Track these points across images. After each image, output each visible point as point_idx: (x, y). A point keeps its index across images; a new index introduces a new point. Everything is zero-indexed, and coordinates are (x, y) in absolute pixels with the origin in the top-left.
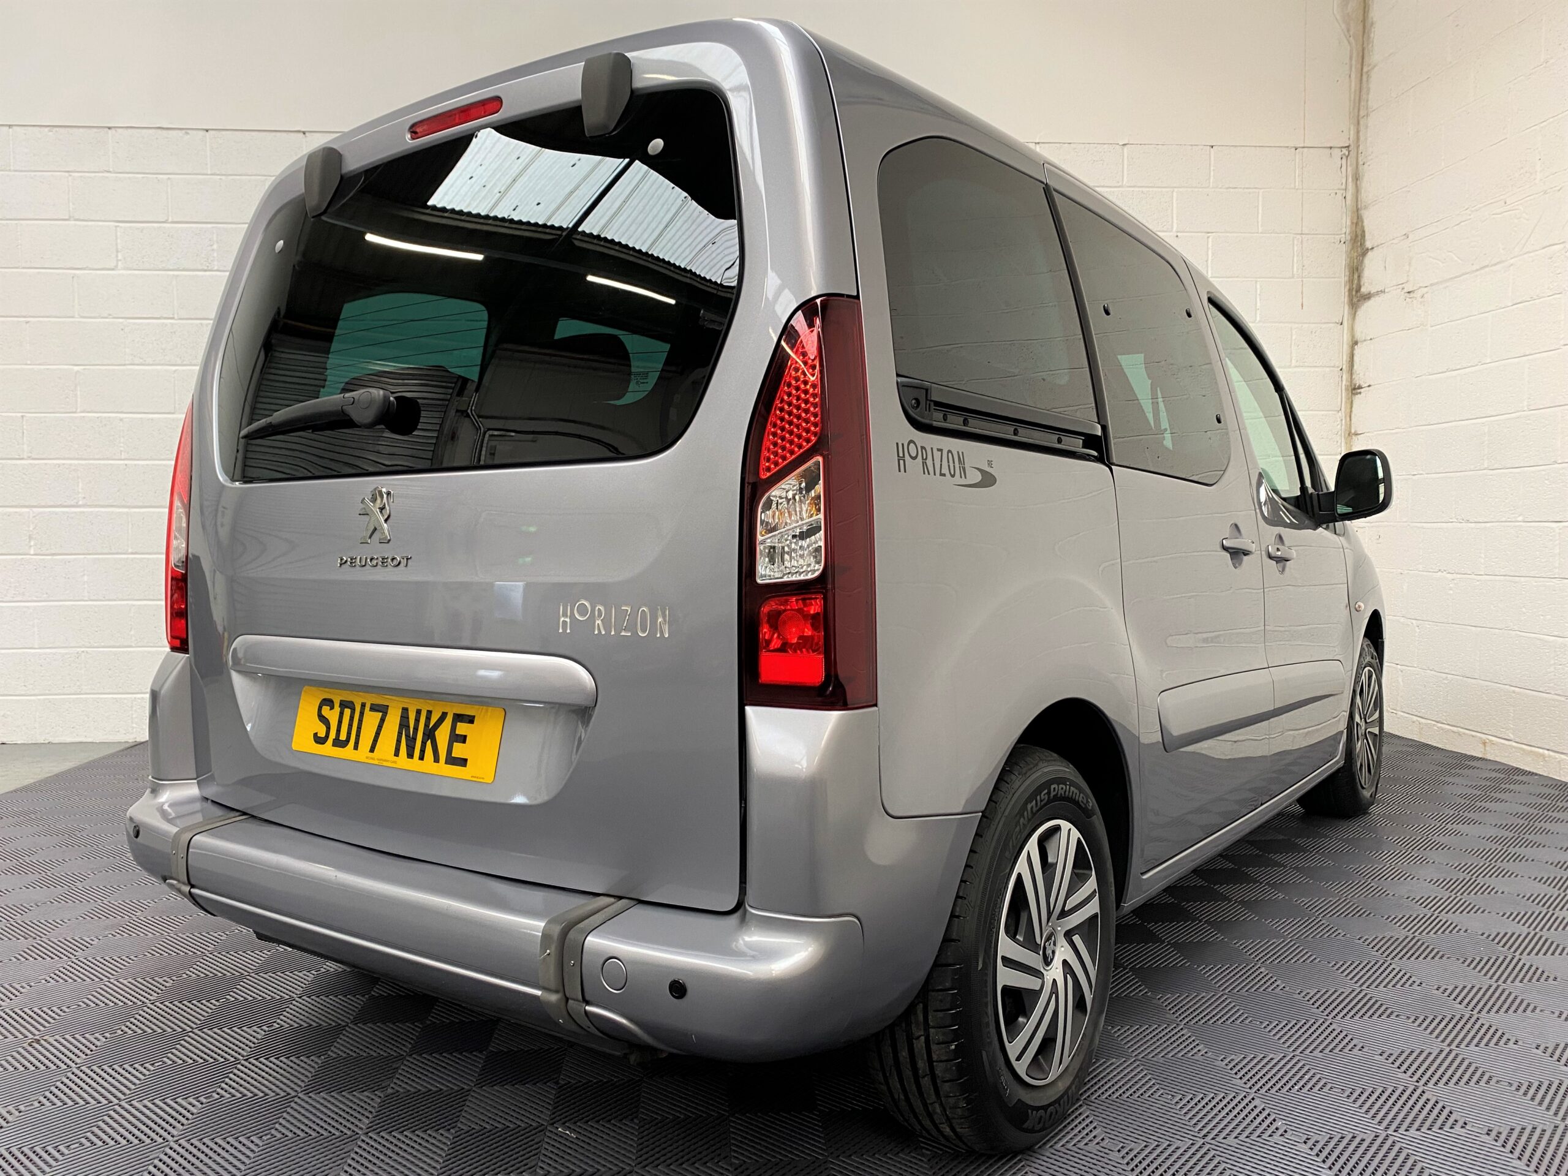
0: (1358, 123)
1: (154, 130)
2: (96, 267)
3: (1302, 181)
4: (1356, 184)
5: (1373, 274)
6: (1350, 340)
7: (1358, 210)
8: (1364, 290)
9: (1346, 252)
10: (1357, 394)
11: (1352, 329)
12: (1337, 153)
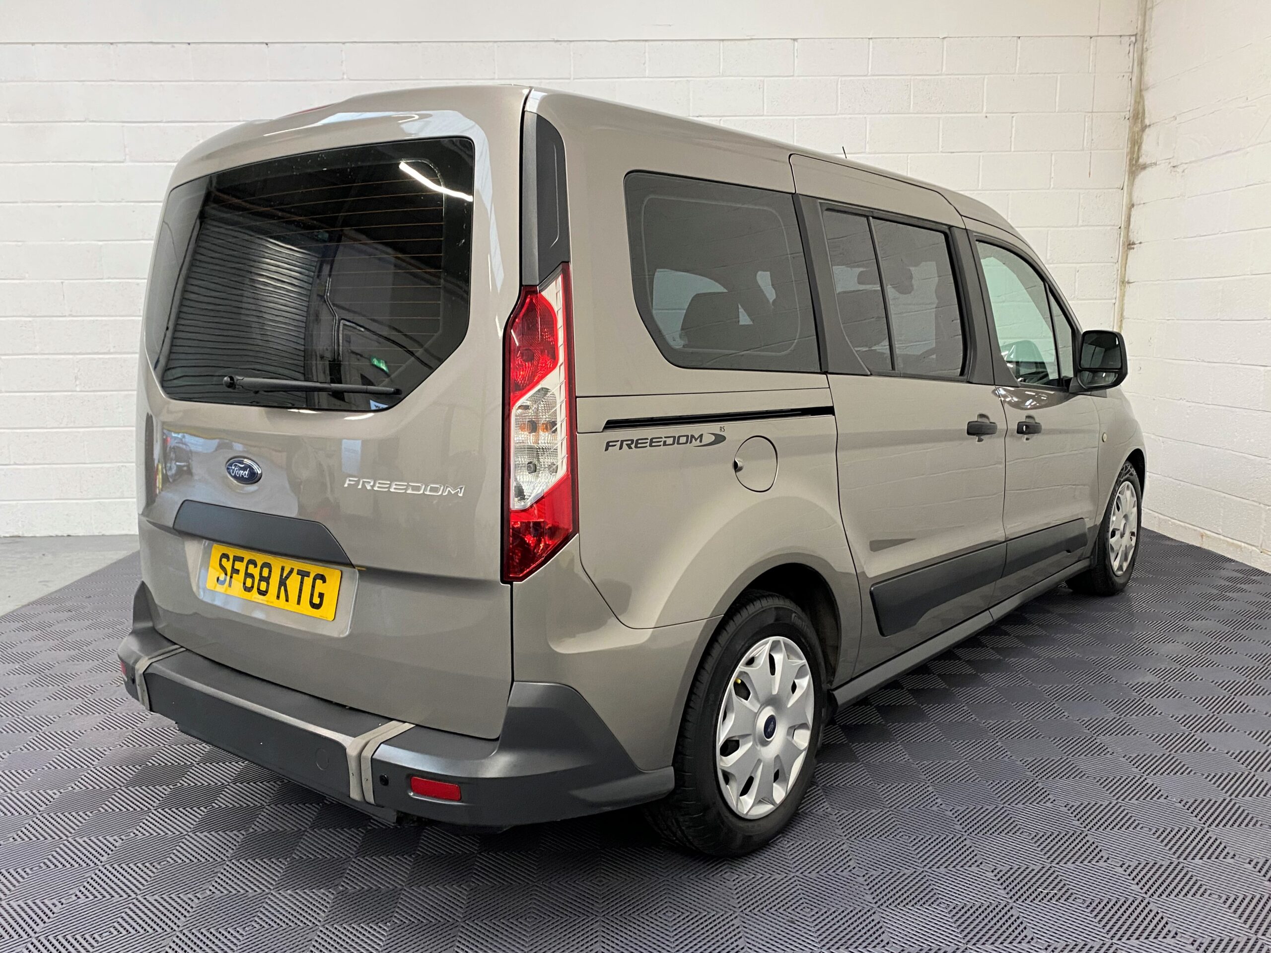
0: (1145, 14)
1: (147, 45)
3: (1095, 66)
4: (1141, 69)
5: (1150, 148)
6: (1128, 202)
7: (1141, 91)
8: (1141, 161)
9: (1130, 127)
10: (1131, 249)
11: (1130, 194)
12: (1126, 41)
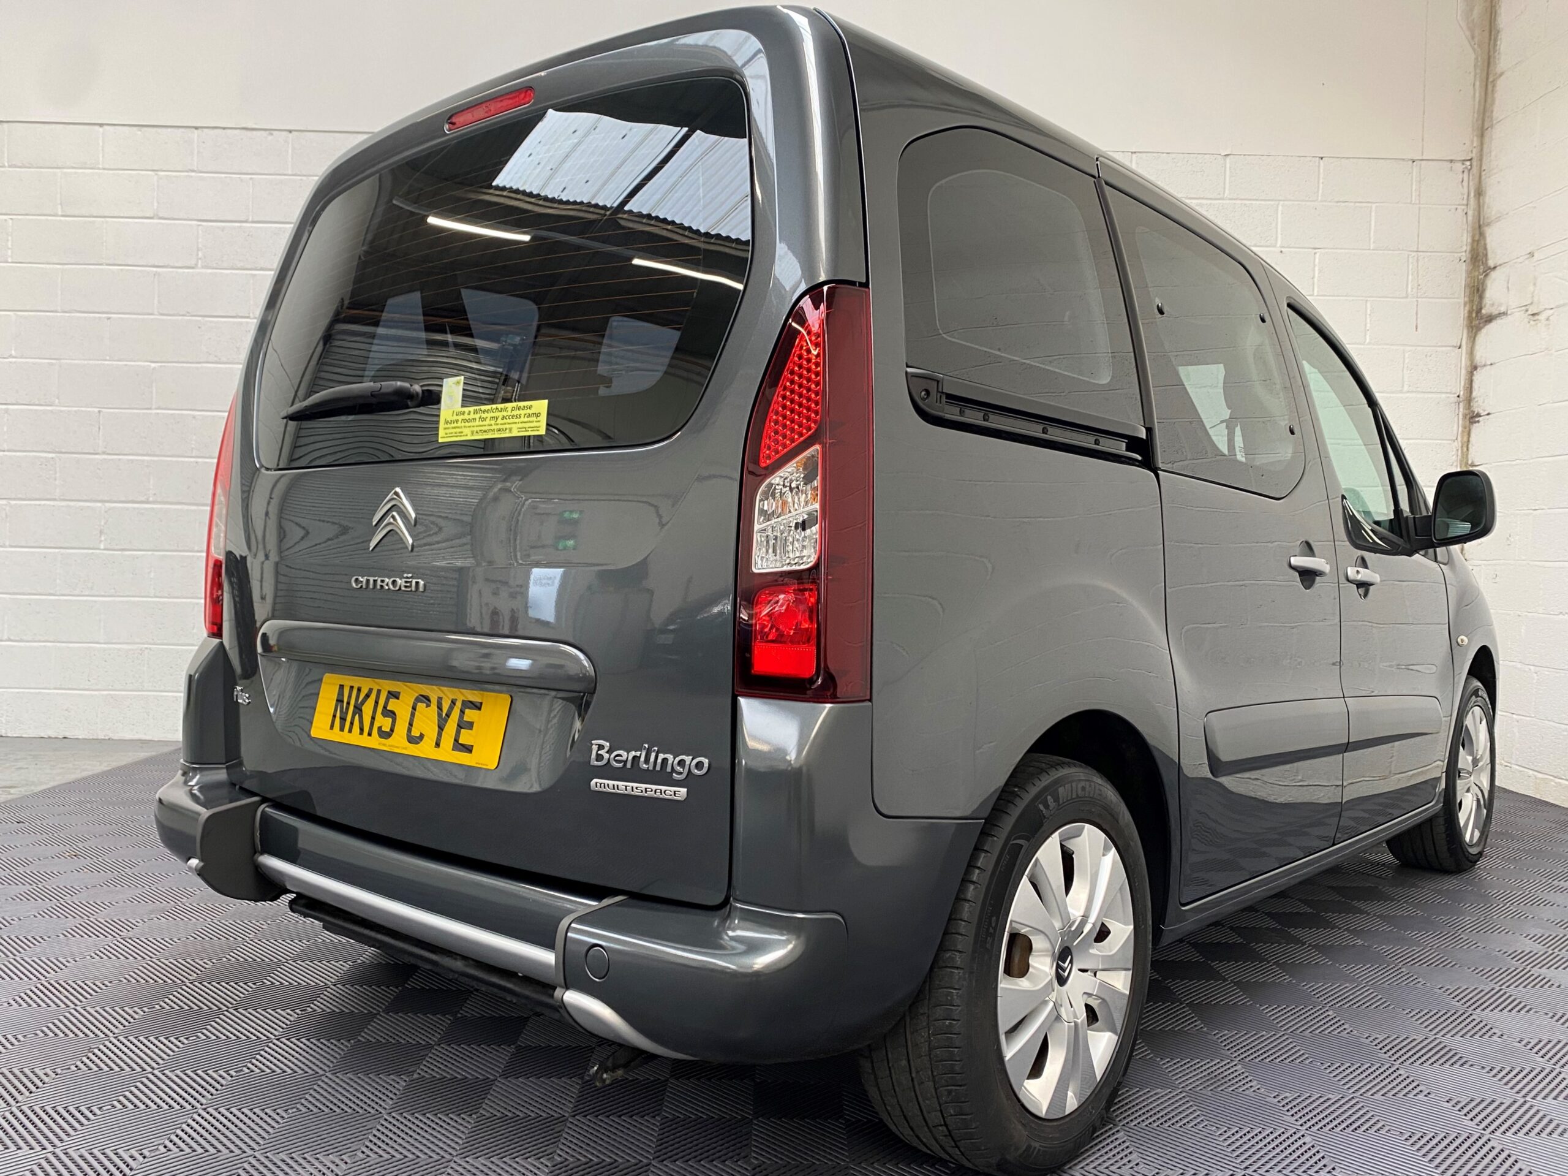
0: (1482, 136)
1: (238, 131)
2: (177, 265)
3: (1419, 195)
4: (1479, 200)
5: (1495, 294)
6: (1468, 364)
7: (1480, 226)
8: (1483, 311)
9: (1467, 271)
10: (1475, 422)
11: (1471, 353)
12: (1459, 167)
